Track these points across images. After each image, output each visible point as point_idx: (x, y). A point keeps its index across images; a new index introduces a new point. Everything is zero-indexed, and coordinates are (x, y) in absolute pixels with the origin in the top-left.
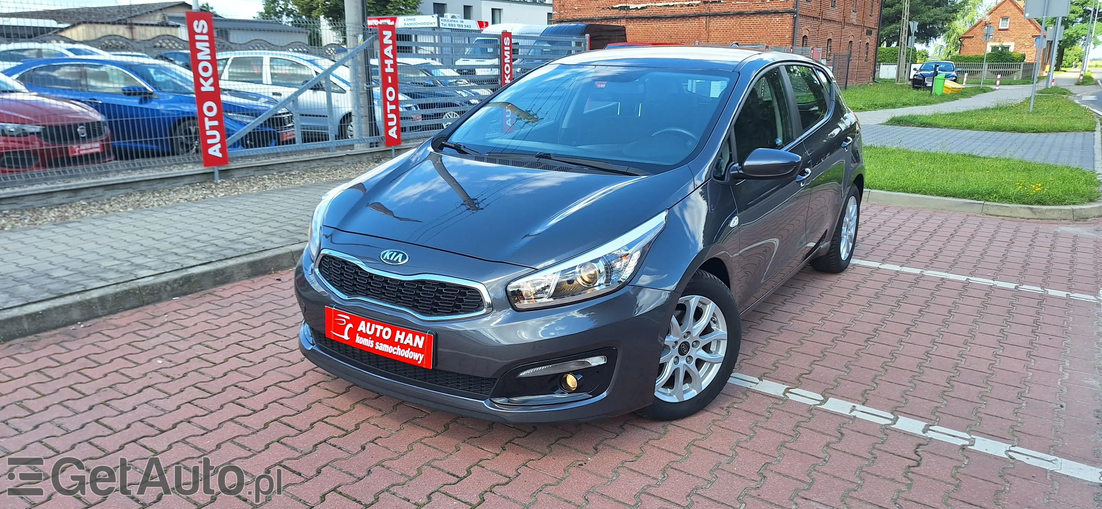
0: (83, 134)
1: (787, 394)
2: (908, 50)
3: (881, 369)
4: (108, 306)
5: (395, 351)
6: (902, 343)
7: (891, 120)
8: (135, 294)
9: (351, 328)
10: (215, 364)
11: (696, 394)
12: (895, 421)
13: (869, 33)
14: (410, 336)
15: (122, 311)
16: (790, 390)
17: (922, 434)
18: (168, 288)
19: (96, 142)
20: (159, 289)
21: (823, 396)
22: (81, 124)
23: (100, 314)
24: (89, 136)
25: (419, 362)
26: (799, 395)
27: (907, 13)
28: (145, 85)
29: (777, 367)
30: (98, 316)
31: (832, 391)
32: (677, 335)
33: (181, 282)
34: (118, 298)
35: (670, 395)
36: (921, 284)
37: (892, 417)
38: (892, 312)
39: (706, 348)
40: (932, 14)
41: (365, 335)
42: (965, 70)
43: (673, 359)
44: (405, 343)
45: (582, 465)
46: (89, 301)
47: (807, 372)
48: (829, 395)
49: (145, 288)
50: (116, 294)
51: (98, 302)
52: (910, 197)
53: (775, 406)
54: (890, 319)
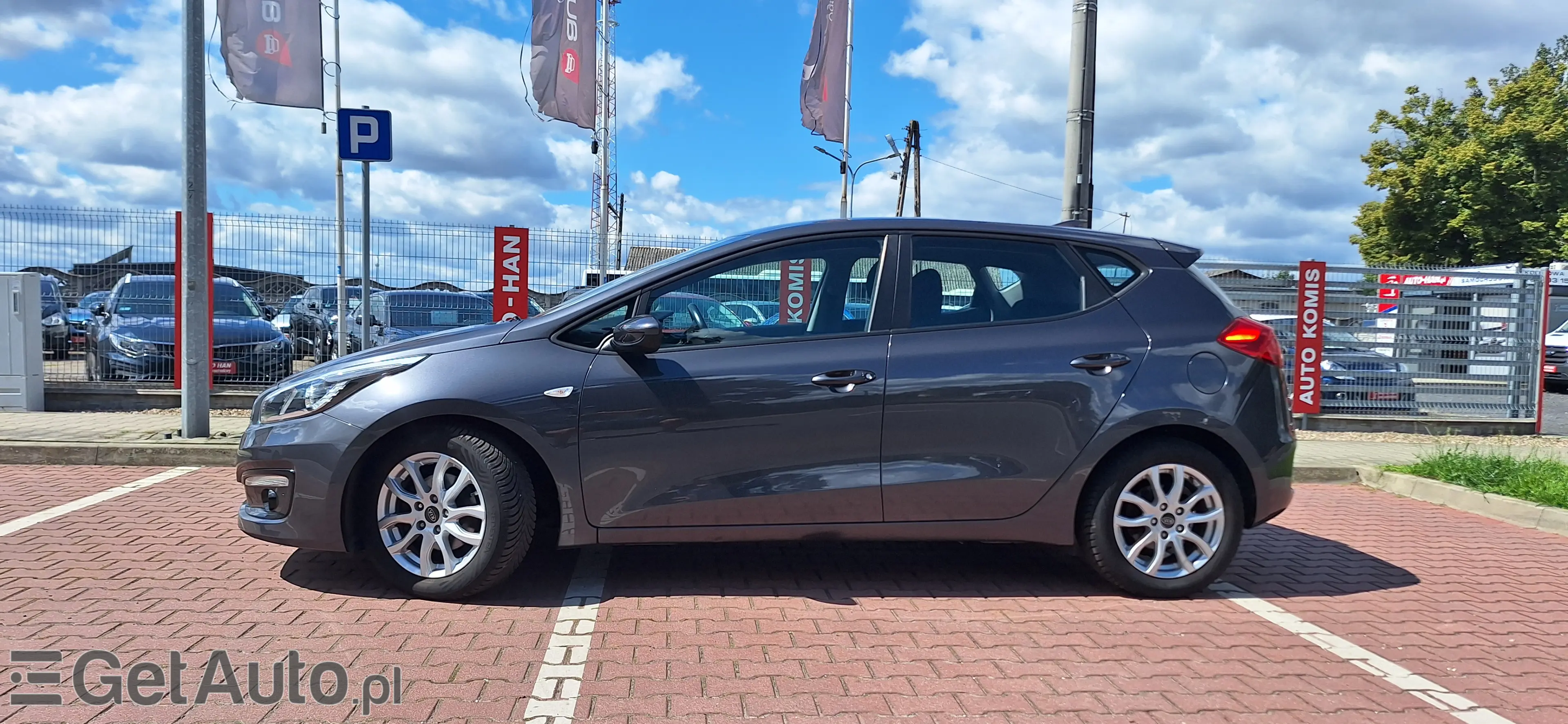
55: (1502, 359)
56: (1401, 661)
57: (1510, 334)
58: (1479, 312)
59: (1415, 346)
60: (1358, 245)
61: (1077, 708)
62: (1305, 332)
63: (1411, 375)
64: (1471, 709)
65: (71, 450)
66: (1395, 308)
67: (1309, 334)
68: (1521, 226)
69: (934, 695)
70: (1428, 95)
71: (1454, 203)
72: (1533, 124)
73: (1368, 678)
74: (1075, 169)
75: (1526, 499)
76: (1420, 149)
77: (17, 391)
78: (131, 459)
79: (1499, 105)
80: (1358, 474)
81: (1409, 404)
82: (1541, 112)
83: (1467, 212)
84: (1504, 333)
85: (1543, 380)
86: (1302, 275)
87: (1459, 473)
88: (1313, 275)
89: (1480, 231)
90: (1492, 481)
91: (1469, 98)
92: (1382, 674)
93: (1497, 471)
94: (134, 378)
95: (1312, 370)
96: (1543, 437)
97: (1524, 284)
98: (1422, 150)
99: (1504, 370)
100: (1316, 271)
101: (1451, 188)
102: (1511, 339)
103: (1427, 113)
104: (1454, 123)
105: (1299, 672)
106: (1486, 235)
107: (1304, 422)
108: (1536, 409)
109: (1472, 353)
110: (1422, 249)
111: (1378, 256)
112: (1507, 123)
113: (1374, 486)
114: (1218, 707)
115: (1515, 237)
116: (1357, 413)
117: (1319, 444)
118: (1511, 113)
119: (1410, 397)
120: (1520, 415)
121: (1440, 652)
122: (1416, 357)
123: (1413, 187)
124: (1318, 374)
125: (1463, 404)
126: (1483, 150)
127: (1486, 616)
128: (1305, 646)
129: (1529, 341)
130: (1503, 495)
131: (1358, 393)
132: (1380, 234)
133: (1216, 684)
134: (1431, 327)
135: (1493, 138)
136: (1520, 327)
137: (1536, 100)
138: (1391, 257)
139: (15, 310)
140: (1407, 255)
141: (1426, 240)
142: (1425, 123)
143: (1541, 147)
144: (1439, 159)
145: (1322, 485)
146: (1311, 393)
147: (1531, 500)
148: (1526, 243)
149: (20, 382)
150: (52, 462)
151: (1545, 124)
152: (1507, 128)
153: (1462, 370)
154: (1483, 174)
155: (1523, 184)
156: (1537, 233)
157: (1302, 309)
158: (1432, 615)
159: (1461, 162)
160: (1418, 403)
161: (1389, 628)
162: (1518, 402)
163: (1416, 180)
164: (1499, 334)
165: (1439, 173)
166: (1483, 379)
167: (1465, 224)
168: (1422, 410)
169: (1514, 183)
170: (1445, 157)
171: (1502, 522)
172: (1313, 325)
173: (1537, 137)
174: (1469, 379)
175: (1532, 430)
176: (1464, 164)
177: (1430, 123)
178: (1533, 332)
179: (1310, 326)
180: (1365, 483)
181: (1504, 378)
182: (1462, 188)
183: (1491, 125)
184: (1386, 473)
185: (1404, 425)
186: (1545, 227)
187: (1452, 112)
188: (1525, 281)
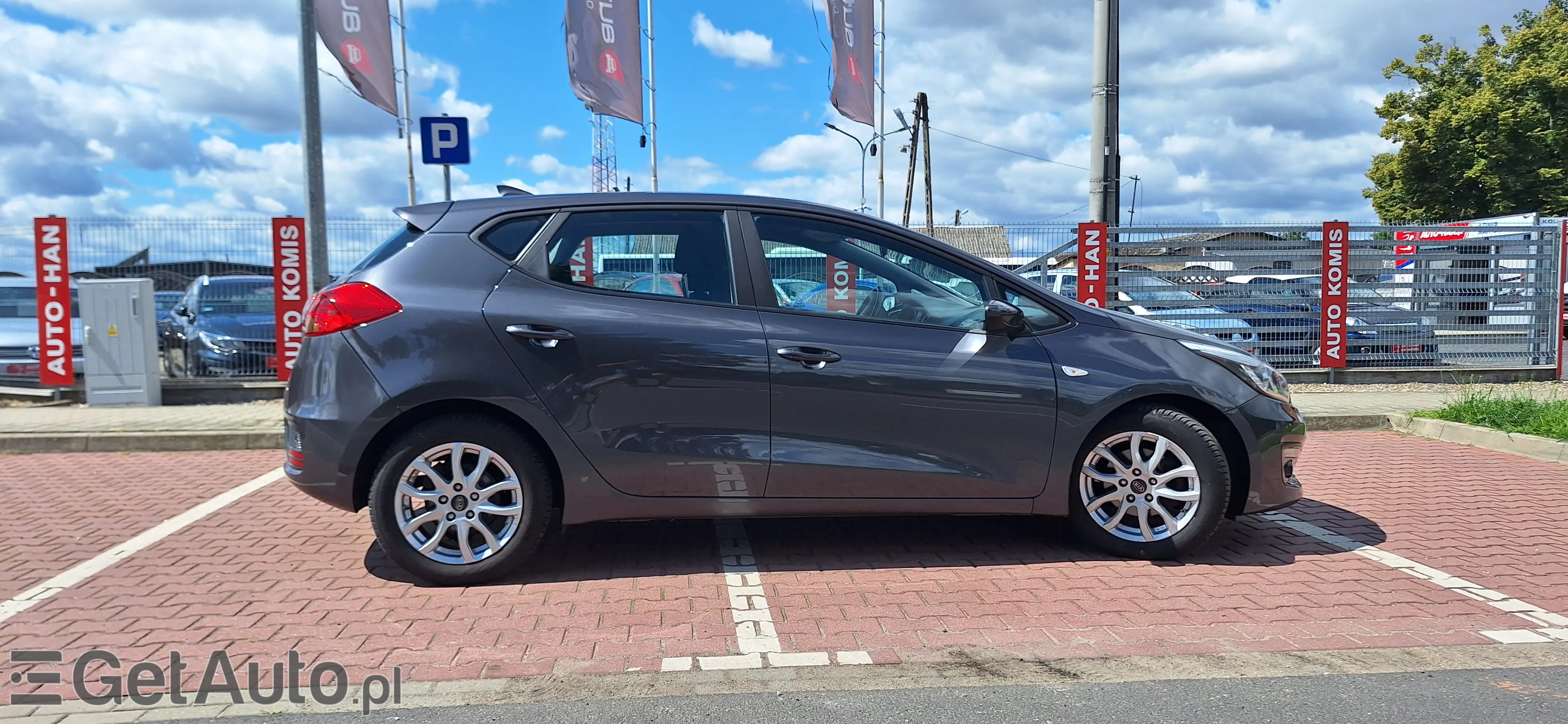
55: (1522, 309)
56: (1443, 568)
57: (1529, 285)
58: (1497, 265)
59: (1433, 300)
60: (1371, 199)
61: (1177, 607)
62: (1331, 290)
63: (1433, 328)
64: (1503, 600)
65: (224, 438)
66: (1411, 262)
67: (1334, 291)
68: (1538, 174)
69: (1055, 601)
70: (1441, 44)
71: (1470, 154)
72: (1549, 70)
73: (1415, 580)
74: (1102, 141)
75: (1548, 436)
76: (1433, 101)
77: (139, 388)
78: (278, 444)
79: (1513, 52)
80: (1389, 421)
81: (1432, 355)
82: (1556, 58)
83: (1483, 161)
84: (1524, 284)
85: (1562, 328)
86: (1326, 236)
87: (1485, 416)
88: (1336, 235)
89: (1497, 181)
90: (1515, 422)
91: (1482, 46)
92: (1427, 577)
93: (1520, 412)
94: (228, 374)
95: (1338, 326)
96: (1564, 382)
97: (1542, 236)
98: (1435, 102)
99: (1525, 320)
100: (1339, 231)
101: (1466, 138)
102: (1530, 290)
103: (1440, 63)
104: (1466, 72)
105: (1356, 578)
106: (1503, 186)
107: (1332, 376)
108: (1556, 356)
109: (1491, 304)
110: (1437, 201)
111: (1392, 209)
112: (1523, 69)
113: (1405, 431)
114: (1292, 604)
115: (1532, 185)
116: (1382, 366)
117: (1348, 395)
118: (1526, 59)
119: (1432, 349)
120: (1540, 363)
121: (1476, 560)
122: (1435, 310)
123: (1428, 138)
124: (1343, 330)
125: (1485, 354)
126: (1498, 98)
127: (1514, 532)
128: (1359, 560)
129: (1547, 290)
130: (1526, 433)
131: (1382, 347)
132: (1394, 187)
133: (1287, 588)
134: (1447, 281)
135: (1507, 85)
136: (1538, 277)
137: (1550, 46)
138: (1406, 210)
139: (135, 313)
140: (1422, 208)
141: (1441, 192)
142: (1437, 73)
143: (1557, 93)
144: (1453, 109)
145: (1355, 432)
146: (1338, 348)
147: (1552, 437)
148: (1544, 191)
149: (141, 379)
150: (209, 448)
151: (1560, 69)
152: (1522, 75)
153: (1482, 320)
154: (1500, 122)
155: (1540, 131)
156: (1554, 180)
157: (1327, 267)
158: (1466, 533)
159: (1475, 112)
160: (1441, 354)
161: (1429, 544)
162: (1538, 350)
163: (1430, 131)
164: (1518, 285)
165: (1454, 123)
166: (1503, 330)
167: (1482, 174)
168: (1444, 361)
169: (1531, 131)
170: (1459, 107)
171: (1526, 458)
172: (1338, 282)
173: (1553, 83)
174: (1490, 329)
175: (1554, 376)
176: (1480, 113)
177: (1443, 73)
178: (1551, 281)
179: (1334, 284)
180: (1395, 428)
181: (1525, 327)
182: (1478, 139)
183: (1505, 73)
184: (1414, 419)
185: (1428, 376)
186: (1563, 174)
187: (1465, 61)
188: (1542, 233)
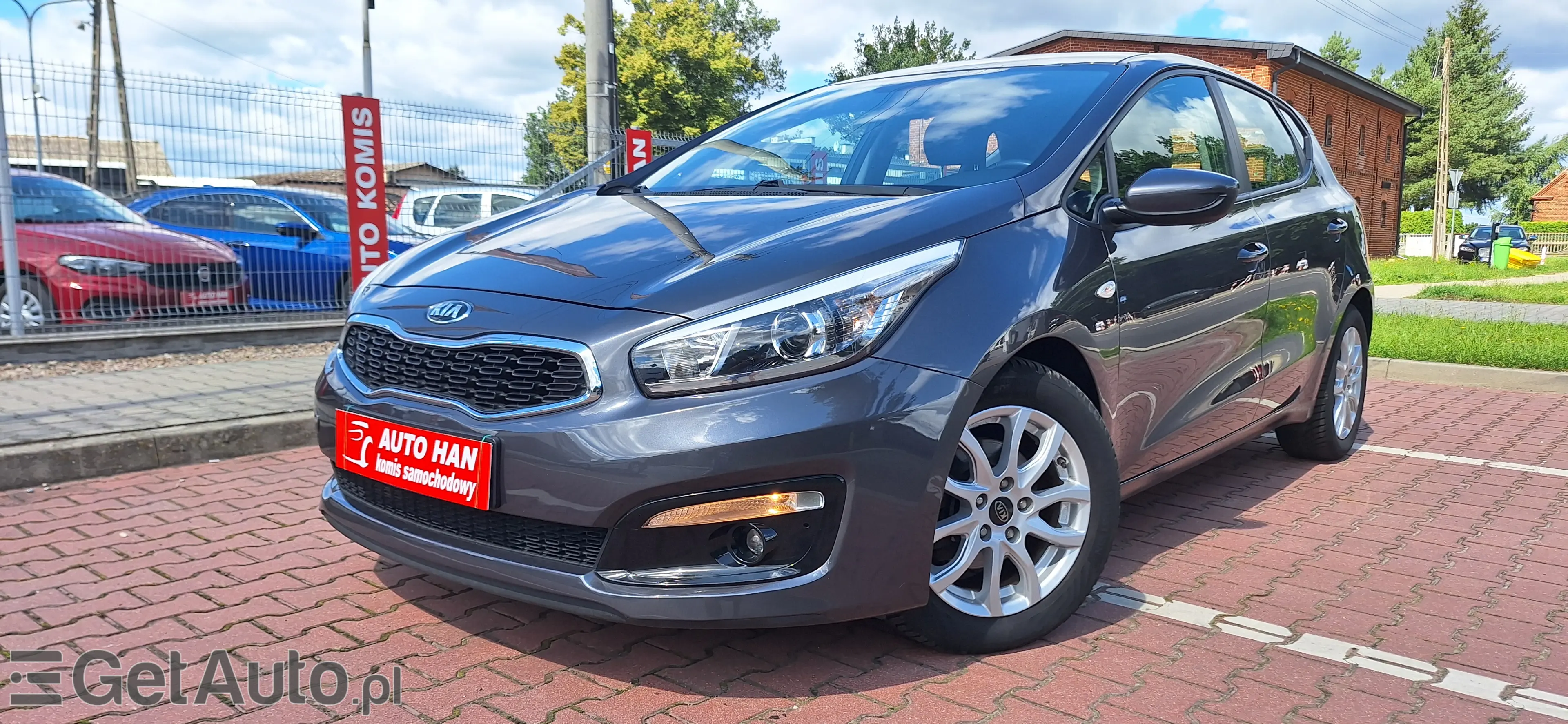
0: (205, 278)
1: (1219, 624)
2: (1449, 215)
3: (1409, 594)
4: (99, 462)
5: (433, 480)
6: (1451, 558)
7: (1425, 292)
8: (148, 448)
9: (370, 443)
10: (209, 541)
11: (1028, 604)
12: (1440, 676)
13: (1386, 186)
14: (456, 447)
15: (120, 473)
16: (1226, 619)
17: (1500, 701)
18: (204, 444)
19: (223, 289)
20: (189, 443)
21: (1291, 630)
22: (204, 265)
23: (83, 474)
24: (213, 282)
25: (469, 499)
26: (1243, 627)
27: (1444, 162)
28: (307, 221)
29: (1204, 584)
30: (79, 478)
31: (1311, 624)
32: (987, 482)
33: (227, 436)
34: (117, 452)
35: (977, 602)
36: (1486, 478)
37: (1434, 669)
38: (1431, 513)
39: (1050, 514)
40: (1485, 165)
41: (388, 456)
42: (1542, 243)
43: (978, 527)
44: (448, 463)
45: (777, 718)
46: (67, 452)
47: (1263, 593)
48: (1304, 629)
49: (166, 440)
50: (115, 445)
51: (82, 456)
52: (1460, 370)
53: (1191, 641)
54: (1428, 523)
